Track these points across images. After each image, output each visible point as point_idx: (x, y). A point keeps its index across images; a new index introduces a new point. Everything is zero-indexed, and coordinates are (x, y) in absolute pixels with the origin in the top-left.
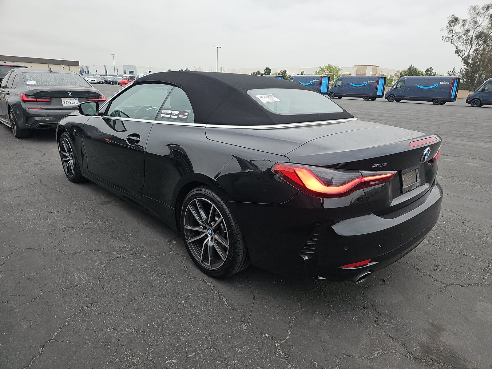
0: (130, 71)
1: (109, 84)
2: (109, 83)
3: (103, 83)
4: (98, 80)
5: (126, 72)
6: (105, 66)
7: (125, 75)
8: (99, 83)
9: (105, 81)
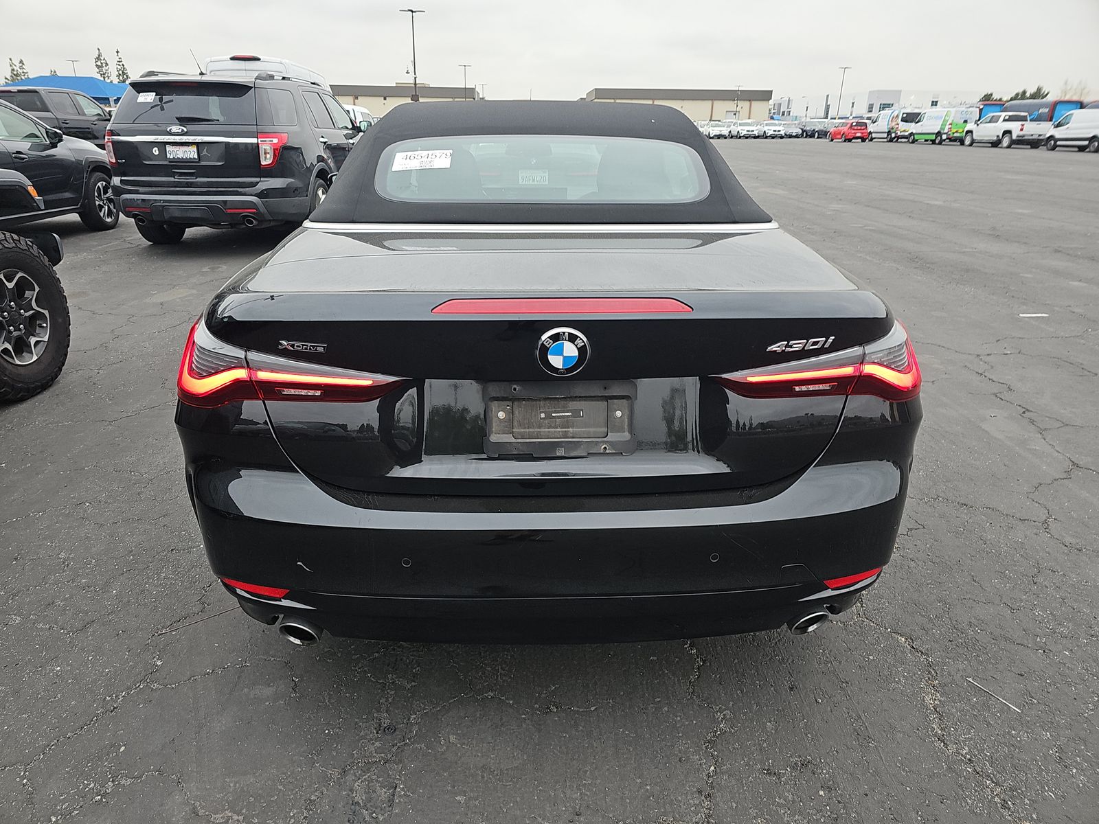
0: (884, 104)
1: (811, 137)
2: (811, 135)
3: (797, 136)
4: (787, 129)
5: (872, 108)
6: (828, 96)
7: (869, 115)
8: (790, 136)
9: (803, 131)
